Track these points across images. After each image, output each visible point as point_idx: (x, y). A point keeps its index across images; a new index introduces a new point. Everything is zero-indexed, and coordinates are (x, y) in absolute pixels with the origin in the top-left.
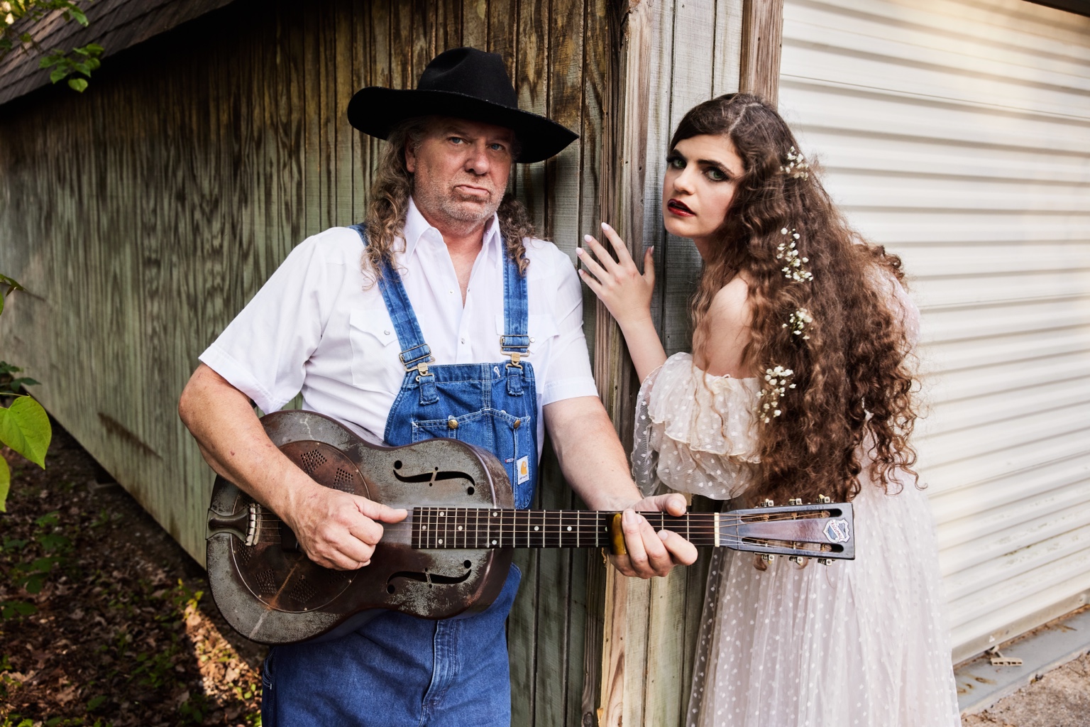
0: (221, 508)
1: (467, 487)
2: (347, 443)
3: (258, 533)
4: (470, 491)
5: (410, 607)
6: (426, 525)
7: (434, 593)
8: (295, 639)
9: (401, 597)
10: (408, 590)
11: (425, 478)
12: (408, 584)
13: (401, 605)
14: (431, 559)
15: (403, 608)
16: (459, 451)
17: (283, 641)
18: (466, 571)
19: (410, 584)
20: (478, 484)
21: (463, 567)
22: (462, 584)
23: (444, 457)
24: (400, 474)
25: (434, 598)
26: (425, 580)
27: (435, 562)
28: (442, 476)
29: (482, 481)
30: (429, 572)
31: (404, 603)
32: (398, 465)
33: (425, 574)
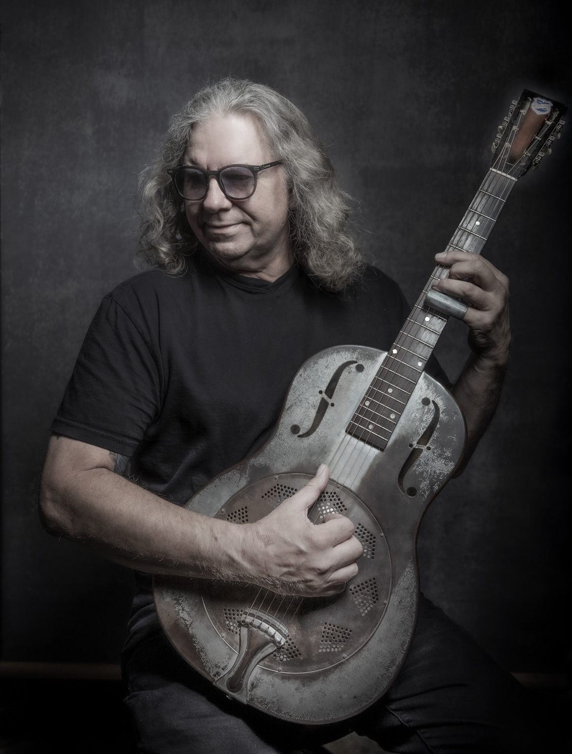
0: (222, 666)
1: (354, 370)
2: (241, 475)
3: (277, 624)
4: (360, 368)
5: (438, 480)
6: (370, 423)
7: (436, 448)
8: (411, 631)
9: (424, 485)
10: (423, 472)
11: (323, 408)
12: (415, 471)
13: (432, 488)
14: (403, 437)
15: (436, 488)
16: (316, 363)
17: (405, 647)
18: (432, 406)
19: (416, 468)
20: (357, 358)
21: (426, 407)
22: (441, 415)
23: (313, 380)
24: (305, 431)
25: (442, 450)
26: (421, 451)
27: (408, 433)
28: (330, 390)
29: (356, 353)
30: (415, 443)
31: (432, 484)
32: (295, 429)
33: (415, 449)
